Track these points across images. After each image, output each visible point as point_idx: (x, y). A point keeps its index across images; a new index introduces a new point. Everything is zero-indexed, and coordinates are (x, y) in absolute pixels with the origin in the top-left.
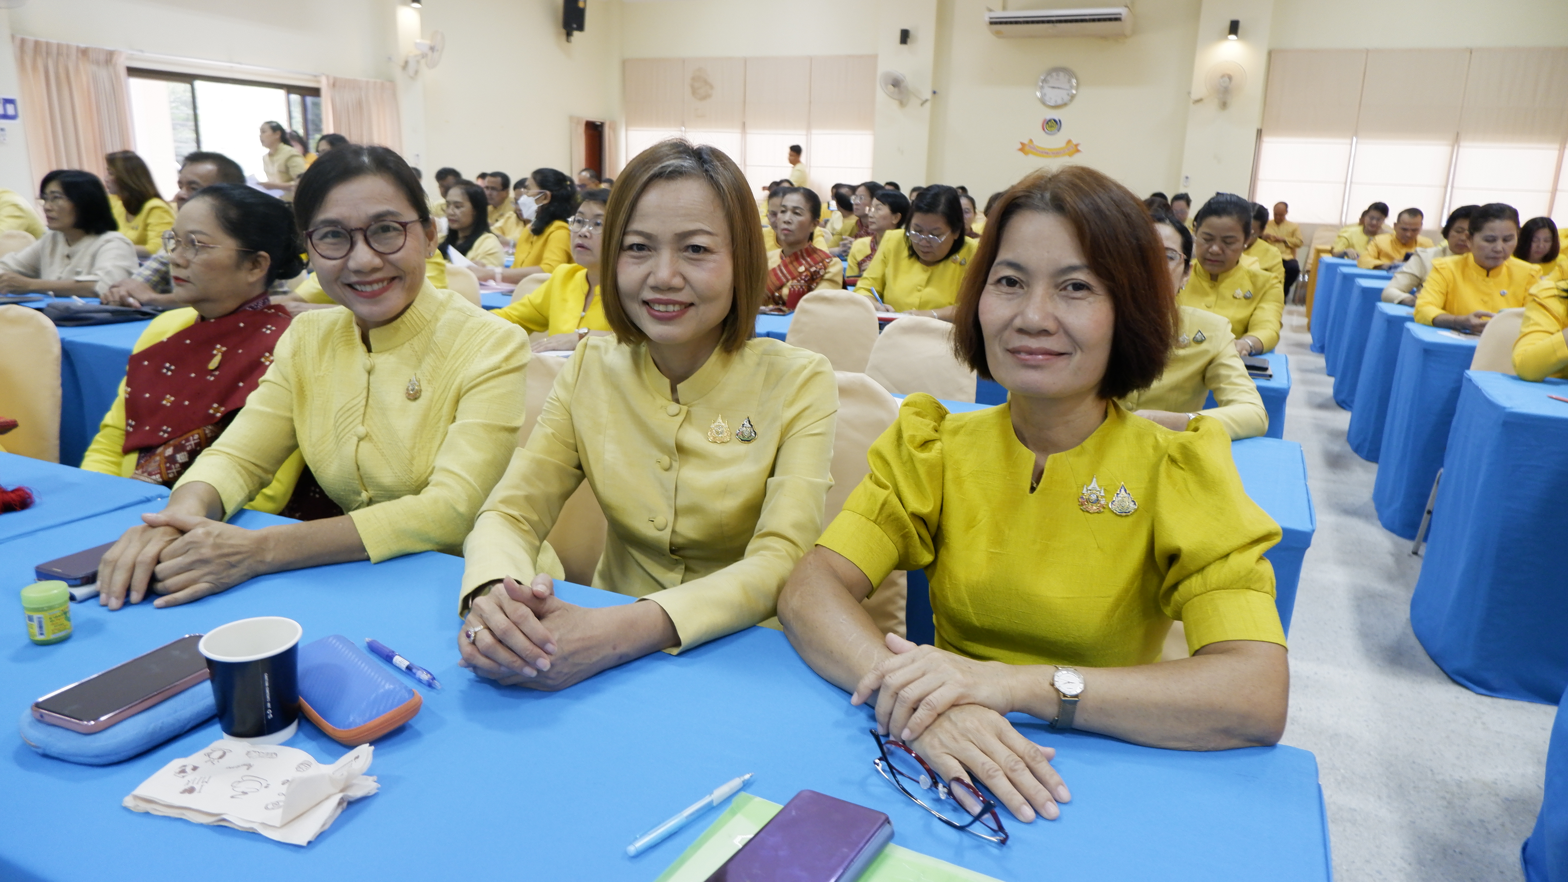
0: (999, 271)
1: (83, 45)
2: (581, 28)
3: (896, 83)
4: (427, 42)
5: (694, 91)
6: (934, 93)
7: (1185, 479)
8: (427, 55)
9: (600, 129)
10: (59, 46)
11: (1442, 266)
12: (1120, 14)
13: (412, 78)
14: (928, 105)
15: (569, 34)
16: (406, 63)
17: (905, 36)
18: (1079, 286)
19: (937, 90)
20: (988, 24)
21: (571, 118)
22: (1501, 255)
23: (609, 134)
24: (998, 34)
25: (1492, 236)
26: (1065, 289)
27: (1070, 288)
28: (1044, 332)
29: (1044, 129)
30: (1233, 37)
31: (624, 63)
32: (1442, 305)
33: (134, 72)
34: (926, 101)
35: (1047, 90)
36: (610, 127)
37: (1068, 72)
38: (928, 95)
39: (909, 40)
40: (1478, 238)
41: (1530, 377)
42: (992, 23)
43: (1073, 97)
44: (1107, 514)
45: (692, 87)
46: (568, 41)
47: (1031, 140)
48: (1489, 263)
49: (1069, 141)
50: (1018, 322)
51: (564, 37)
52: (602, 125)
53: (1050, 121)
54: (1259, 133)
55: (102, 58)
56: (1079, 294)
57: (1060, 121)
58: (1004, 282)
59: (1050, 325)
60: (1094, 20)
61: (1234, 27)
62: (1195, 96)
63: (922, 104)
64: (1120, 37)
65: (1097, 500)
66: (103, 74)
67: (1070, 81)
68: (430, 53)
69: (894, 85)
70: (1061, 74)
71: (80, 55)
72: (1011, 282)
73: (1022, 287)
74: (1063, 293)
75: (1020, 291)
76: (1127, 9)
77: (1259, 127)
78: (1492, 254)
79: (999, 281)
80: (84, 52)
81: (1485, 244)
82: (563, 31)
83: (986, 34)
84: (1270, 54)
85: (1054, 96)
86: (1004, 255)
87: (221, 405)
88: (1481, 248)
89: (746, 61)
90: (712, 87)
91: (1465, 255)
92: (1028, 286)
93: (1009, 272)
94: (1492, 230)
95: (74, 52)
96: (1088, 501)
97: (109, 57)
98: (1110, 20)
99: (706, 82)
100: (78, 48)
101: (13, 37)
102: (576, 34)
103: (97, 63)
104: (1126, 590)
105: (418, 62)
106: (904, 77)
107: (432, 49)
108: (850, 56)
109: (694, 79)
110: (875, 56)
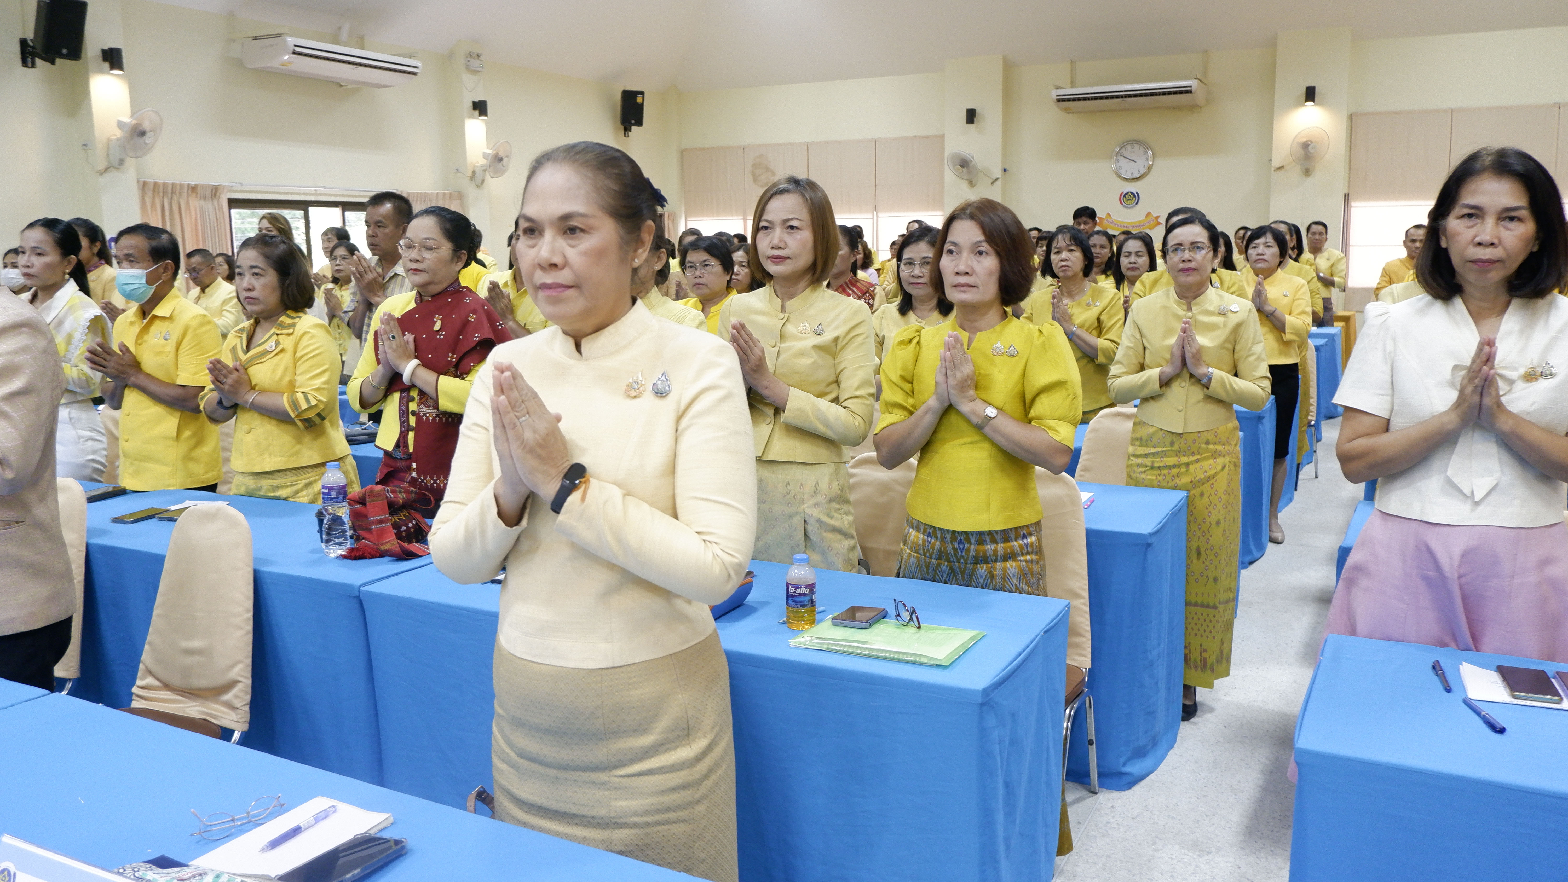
1: (193, 183)
2: (639, 123)
3: (964, 164)
5: (755, 179)
6: (1005, 170)
10: (173, 185)
12: (1191, 87)
13: (478, 186)
14: (999, 183)
15: (627, 129)
16: (474, 172)
17: (971, 116)
18: (980, 252)
19: (1007, 168)
20: (1056, 101)
23: (669, 226)
24: (1067, 110)
29: (1121, 203)
30: (1310, 104)
31: (682, 153)
33: (234, 203)
34: (997, 179)
35: (1123, 162)
36: (669, 219)
37: (1144, 145)
38: (998, 173)
39: (976, 120)
42: (1059, 101)
43: (1150, 168)
45: (753, 174)
46: (624, 136)
47: (1109, 214)
49: (1149, 214)
51: (622, 130)
53: (1127, 193)
54: (1347, 197)
55: (208, 193)
57: (1137, 193)
59: (969, 271)
60: (1164, 94)
61: (1310, 94)
62: (1276, 163)
63: (992, 183)
64: (1193, 108)
66: (209, 206)
67: (1146, 152)
69: (962, 166)
70: (1136, 146)
71: (190, 192)
76: (1197, 81)
77: (1347, 192)
80: (193, 189)
82: (621, 126)
83: (1055, 112)
84: (1351, 117)
85: (1130, 169)
87: (453, 354)
89: (808, 145)
95: (185, 189)
97: (215, 191)
98: (1181, 92)
99: (767, 169)
100: (189, 185)
101: (138, 181)
102: (634, 129)
103: (204, 198)
105: (484, 171)
106: (973, 157)
108: (915, 137)
109: (754, 166)
110: (943, 136)
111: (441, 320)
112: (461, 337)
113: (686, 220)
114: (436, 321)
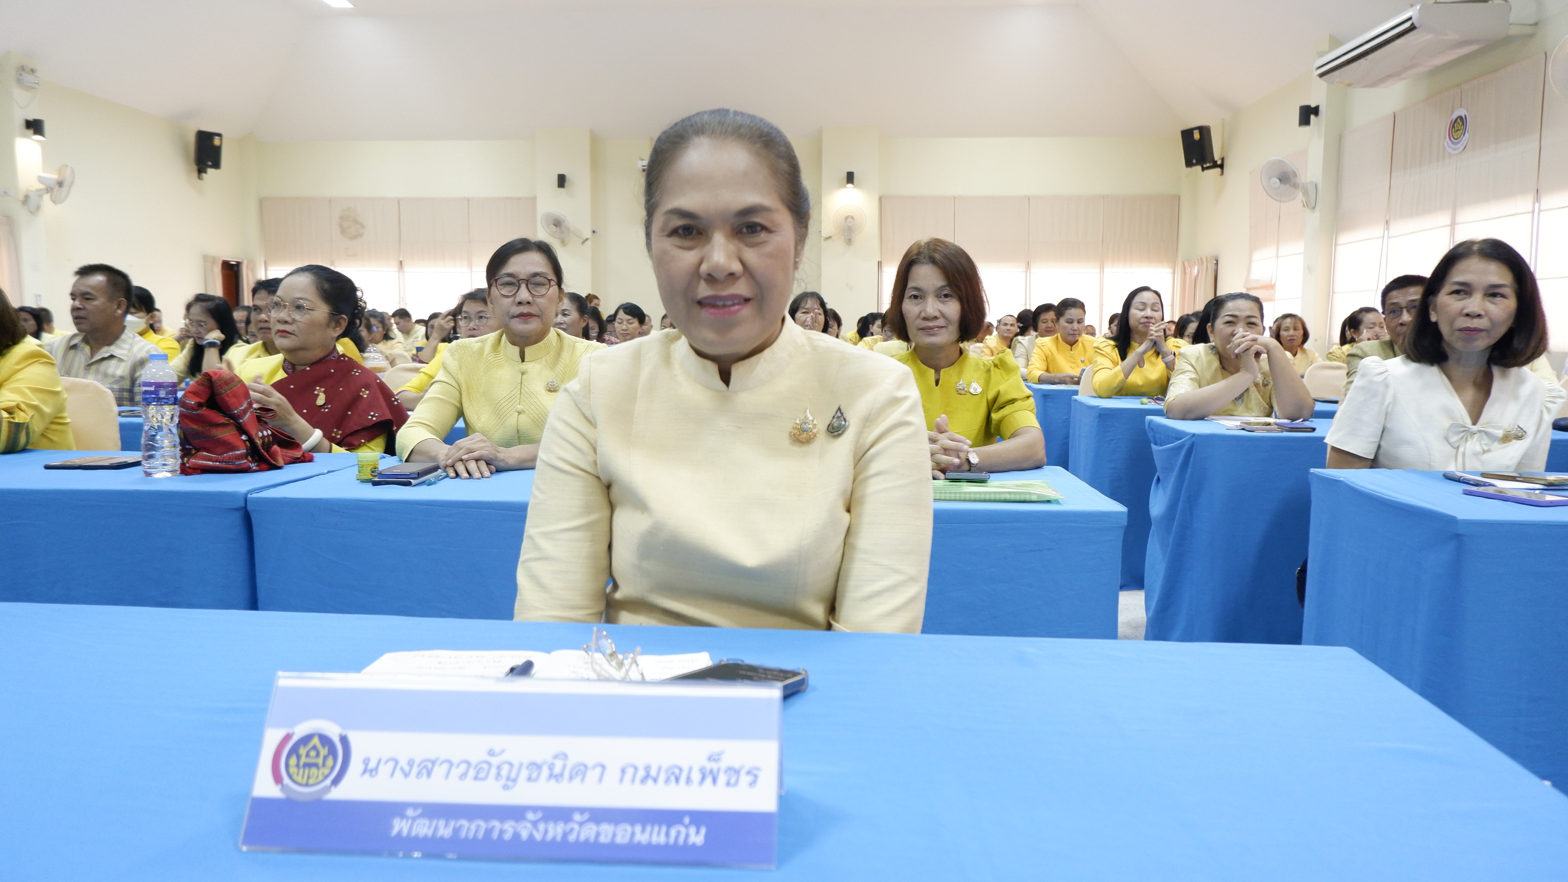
0: (909, 293)
2: (216, 165)
3: (558, 223)
4: (54, 176)
5: (343, 231)
6: (594, 232)
7: (1001, 373)
8: (52, 189)
9: (235, 269)
11: (1043, 344)
13: (32, 212)
14: (588, 243)
15: (201, 170)
16: (26, 197)
17: (562, 181)
18: (946, 296)
19: (596, 230)
20: (642, 171)
21: (205, 258)
22: (1077, 333)
23: (247, 274)
25: (1071, 319)
26: (941, 297)
27: (943, 297)
28: (936, 318)
30: (850, 185)
31: (261, 202)
32: (1045, 368)
34: (587, 239)
36: (247, 267)
38: (588, 234)
39: (566, 184)
40: (1062, 321)
41: (1105, 396)
44: (968, 395)
45: (341, 226)
46: (200, 178)
48: (1071, 338)
50: (923, 315)
51: (195, 174)
52: (238, 264)
54: (880, 264)
56: (947, 299)
58: (913, 297)
59: (937, 314)
61: (850, 178)
62: (825, 234)
63: (583, 243)
65: (964, 389)
68: (57, 188)
69: (555, 225)
72: (916, 297)
73: (921, 298)
74: (940, 299)
75: (921, 301)
77: (880, 260)
78: (1072, 332)
79: (910, 297)
81: (1067, 325)
82: (195, 167)
84: (880, 199)
86: (911, 284)
87: (338, 430)
88: (1065, 328)
89: (399, 201)
90: (363, 227)
91: (1056, 335)
92: (924, 297)
93: (915, 293)
94: (1070, 315)
96: (960, 389)
99: (356, 222)
102: (210, 171)
104: (981, 426)
105: (41, 196)
106: (565, 217)
107: (60, 184)
108: (507, 198)
109: (342, 218)
110: (534, 199)
111: (324, 392)
112: (350, 413)
113: (266, 270)
114: (318, 395)
